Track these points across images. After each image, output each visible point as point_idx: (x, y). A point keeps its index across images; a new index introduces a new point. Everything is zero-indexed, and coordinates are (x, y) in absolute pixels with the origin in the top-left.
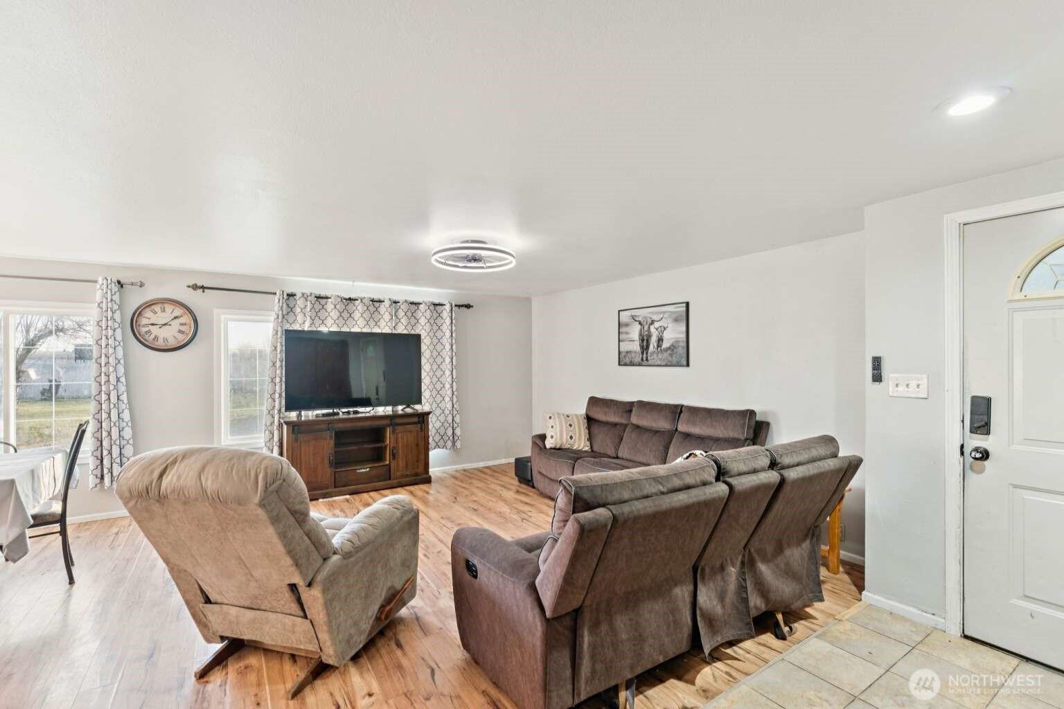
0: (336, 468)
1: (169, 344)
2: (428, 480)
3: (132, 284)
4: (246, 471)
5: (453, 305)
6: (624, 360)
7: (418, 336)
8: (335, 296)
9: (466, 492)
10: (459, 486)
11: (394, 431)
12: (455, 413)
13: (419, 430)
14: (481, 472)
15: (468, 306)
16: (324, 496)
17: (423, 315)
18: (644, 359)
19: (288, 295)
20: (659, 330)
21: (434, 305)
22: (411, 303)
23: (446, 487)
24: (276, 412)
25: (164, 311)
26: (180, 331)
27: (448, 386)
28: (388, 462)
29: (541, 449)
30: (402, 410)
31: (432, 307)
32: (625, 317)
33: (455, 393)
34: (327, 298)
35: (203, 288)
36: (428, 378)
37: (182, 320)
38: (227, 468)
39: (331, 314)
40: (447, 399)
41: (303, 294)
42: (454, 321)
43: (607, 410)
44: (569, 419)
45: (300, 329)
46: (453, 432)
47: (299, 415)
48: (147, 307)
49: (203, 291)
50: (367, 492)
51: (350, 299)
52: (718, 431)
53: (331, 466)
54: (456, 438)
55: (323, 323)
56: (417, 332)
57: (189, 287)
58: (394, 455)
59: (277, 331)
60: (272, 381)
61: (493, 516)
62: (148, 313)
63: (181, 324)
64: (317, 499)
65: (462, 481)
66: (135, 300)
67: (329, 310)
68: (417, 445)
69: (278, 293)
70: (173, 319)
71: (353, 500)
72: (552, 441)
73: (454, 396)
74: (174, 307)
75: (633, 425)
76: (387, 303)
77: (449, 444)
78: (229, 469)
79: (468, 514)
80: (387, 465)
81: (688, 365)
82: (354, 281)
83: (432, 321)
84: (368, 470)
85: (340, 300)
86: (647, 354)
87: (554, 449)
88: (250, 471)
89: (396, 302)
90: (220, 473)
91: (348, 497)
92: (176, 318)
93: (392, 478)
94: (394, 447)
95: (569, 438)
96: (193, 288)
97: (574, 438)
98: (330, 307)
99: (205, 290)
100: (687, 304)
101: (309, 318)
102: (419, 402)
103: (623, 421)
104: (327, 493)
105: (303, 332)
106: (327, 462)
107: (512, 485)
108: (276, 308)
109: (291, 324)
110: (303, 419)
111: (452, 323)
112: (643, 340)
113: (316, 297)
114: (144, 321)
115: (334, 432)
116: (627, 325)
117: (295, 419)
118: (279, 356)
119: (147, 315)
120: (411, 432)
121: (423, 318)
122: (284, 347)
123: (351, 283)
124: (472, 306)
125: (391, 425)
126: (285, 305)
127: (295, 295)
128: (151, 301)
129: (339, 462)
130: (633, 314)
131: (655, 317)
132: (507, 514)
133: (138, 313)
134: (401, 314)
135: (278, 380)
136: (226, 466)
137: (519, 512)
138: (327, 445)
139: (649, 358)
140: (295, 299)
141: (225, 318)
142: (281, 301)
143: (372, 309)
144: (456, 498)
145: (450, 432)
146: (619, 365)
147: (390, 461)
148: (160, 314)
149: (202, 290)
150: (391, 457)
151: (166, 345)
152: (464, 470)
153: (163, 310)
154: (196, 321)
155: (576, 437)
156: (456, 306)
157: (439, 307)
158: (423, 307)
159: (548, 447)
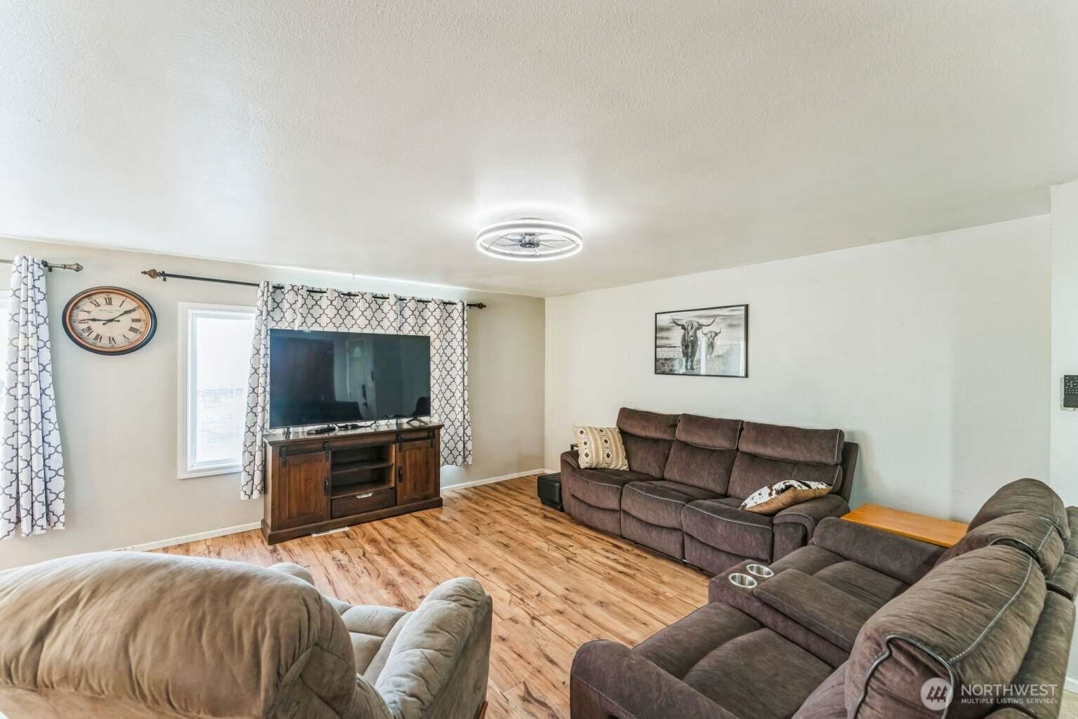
0: (332, 495)
1: (116, 346)
2: (439, 504)
3: (65, 267)
4: (232, 635)
5: (465, 305)
6: (662, 367)
7: (427, 338)
8: (332, 290)
9: (488, 520)
10: (476, 510)
11: (400, 449)
12: (466, 424)
13: (429, 446)
14: (494, 489)
15: (481, 306)
16: (319, 530)
17: (432, 315)
18: (689, 367)
19: (274, 287)
20: (709, 335)
21: (444, 303)
22: (418, 301)
23: (461, 511)
24: (258, 429)
25: (110, 304)
26: (132, 329)
27: (458, 395)
28: (393, 485)
29: (574, 469)
30: (408, 423)
31: (441, 306)
32: (664, 320)
33: (467, 403)
34: (321, 292)
35: (164, 275)
36: (437, 386)
37: (135, 315)
38: (190, 624)
39: (326, 312)
40: (458, 409)
41: (293, 287)
42: (466, 323)
43: (645, 424)
44: (603, 433)
45: (289, 328)
46: (464, 446)
47: (288, 434)
48: (85, 297)
49: (165, 280)
50: (370, 521)
51: (349, 294)
52: (799, 454)
53: (326, 494)
54: (467, 453)
55: (316, 321)
56: (425, 333)
57: (145, 273)
58: (400, 476)
59: (260, 331)
60: (253, 391)
61: (529, 554)
62: (86, 305)
63: (134, 320)
64: (310, 534)
65: (477, 503)
66: (68, 287)
67: (324, 306)
68: (427, 463)
69: (261, 285)
70: (122, 314)
71: (353, 532)
72: (587, 460)
73: (466, 406)
74: (124, 298)
75: (681, 442)
76: (392, 300)
77: (460, 459)
78: (194, 630)
79: (499, 552)
80: (392, 489)
81: (747, 376)
82: (354, 274)
83: (441, 321)
84: (370, 495)
85: (337, 295)
86: (692, 361)
87: (590, 469)
88: (240, 633)
89: (401, 300)
90: (173, 642)
91: (347, 529)
92: (126, 312)
93: (398, 503)
94: (400, 467)
95: (605, 455)
96: (151, 276)
97: (611, 456)
98: (324, 302)
99: (168, 278)
100: (747, 307)
101: (299, 316)
102: (427, 413)
103: (666, 437)
104: (321, 526)
105: (292, 331)
106: (321, 487)
107: (535, 507)
108: (260, 303)
109: (277, 323)
110: (291, 438)
111: (464, 324)
112: (687, 347)
113: (308, 291)
114: (80, 315)
115: (330, 452)
116: (668, 329)
117: (282, 438)
118: (262, 361)
119: (85, 308)
120: (420, 448)
121: (432, 318)
122: (269, 350)
123: (351, 275)
124: (485, 306)
125: (397, 441)
126: (270, 299)
127: (283, 288)
128: (92, 290)
129: (336, 487)
130: (674, 317)
131: (703, 321)
132: (546, 550)
133: (73, 304)
134: (407, 313)
135: (260, 390)
136: (188, 620)
137: (559, 547)
138: (323, 467)
139: (695, 367)
140: (282, 292)
141: (193, 314)
142: (265, 294)
143: (374, 306)
144: (477, 528)
145: (460, 446)
146: (656, 373)
147: (395, 484)
148: (104, 307)
149: (162, 277)
150: (397, 478)
151: (113, 347)
152: (475, 488)
153: (109, 302)
154: (153, 316)
155: (613, 455)
156: (468, 305)
157: (448, 305)
158: (431, 306)
159: (582, 466)
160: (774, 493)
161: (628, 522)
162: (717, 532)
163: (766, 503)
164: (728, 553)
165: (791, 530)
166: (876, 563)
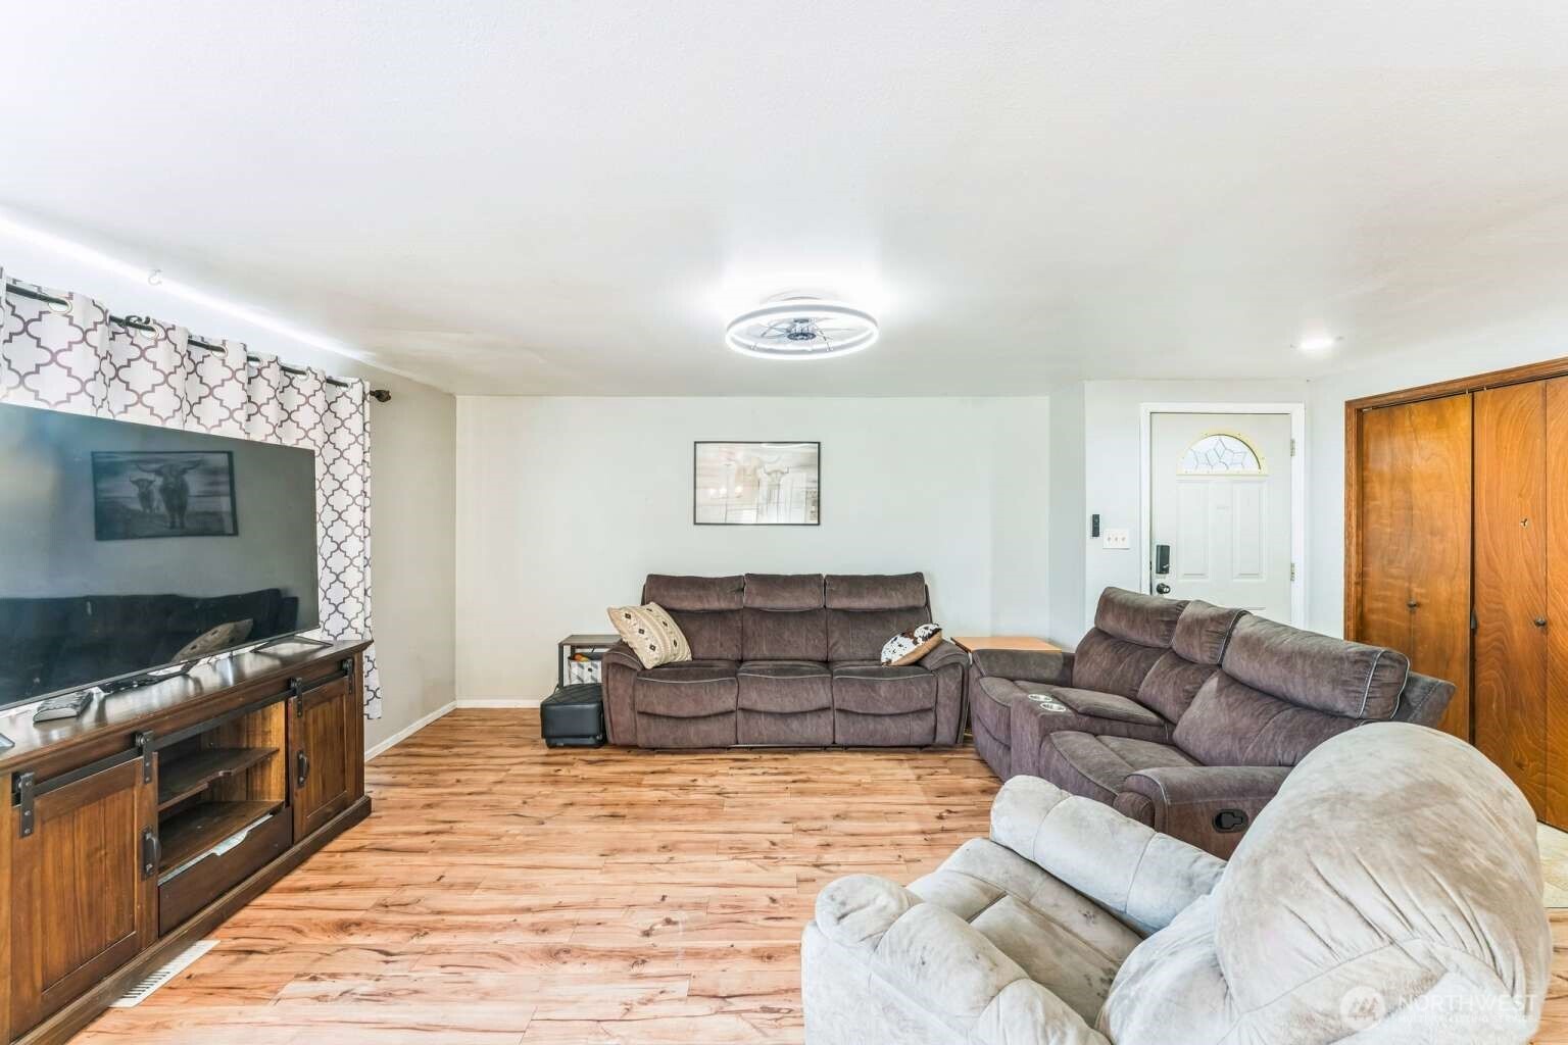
2: (368, 809)
5: (367, 391)
6: (704, 518)
7: (310, 456)
8: (85, 299)
11: (300, 708)
13: (346, 691)
15: (385, 396)
17: (308, 403)
20: (774, 474)
21: (330, 381)
22: (283, 368)
28: (279, 800)
29: (633, 671)
31: (325, 387)
34: (45, 299)
42: (368, 428)
43: (702, 593)
44: (655, 613)
58: (302, 773)
72: (655, 654)
76: (236, 358)
80: (281, 805)
81: (821, 522)
84: (241, 838)
87: (662, 666)
89: (249, 358)
93: (296, 838)
95: (672, 644)
97: (678, 644)
100: (816, 441)
102: (314, 623)
103: (733, 606)
111: (364, 428)
115: (154, 755)
120: (331, 699)
124: (390, 398)
125: (290, 692)
131: (766, 458)
134: (263, 391)
138: (137, 800)
143: (187, 364)
146: (697, 525)
147: (287, 796)
156: (372, 393)
157: (337, 388)
158: (306, 384)
159: (649, 666)
160: (920, 640)
161: (752, 722)
162: (880, 696)
163: (913, 653)
164: (891, 715)
165: (952, 671)
166: (1034, 676)
